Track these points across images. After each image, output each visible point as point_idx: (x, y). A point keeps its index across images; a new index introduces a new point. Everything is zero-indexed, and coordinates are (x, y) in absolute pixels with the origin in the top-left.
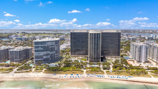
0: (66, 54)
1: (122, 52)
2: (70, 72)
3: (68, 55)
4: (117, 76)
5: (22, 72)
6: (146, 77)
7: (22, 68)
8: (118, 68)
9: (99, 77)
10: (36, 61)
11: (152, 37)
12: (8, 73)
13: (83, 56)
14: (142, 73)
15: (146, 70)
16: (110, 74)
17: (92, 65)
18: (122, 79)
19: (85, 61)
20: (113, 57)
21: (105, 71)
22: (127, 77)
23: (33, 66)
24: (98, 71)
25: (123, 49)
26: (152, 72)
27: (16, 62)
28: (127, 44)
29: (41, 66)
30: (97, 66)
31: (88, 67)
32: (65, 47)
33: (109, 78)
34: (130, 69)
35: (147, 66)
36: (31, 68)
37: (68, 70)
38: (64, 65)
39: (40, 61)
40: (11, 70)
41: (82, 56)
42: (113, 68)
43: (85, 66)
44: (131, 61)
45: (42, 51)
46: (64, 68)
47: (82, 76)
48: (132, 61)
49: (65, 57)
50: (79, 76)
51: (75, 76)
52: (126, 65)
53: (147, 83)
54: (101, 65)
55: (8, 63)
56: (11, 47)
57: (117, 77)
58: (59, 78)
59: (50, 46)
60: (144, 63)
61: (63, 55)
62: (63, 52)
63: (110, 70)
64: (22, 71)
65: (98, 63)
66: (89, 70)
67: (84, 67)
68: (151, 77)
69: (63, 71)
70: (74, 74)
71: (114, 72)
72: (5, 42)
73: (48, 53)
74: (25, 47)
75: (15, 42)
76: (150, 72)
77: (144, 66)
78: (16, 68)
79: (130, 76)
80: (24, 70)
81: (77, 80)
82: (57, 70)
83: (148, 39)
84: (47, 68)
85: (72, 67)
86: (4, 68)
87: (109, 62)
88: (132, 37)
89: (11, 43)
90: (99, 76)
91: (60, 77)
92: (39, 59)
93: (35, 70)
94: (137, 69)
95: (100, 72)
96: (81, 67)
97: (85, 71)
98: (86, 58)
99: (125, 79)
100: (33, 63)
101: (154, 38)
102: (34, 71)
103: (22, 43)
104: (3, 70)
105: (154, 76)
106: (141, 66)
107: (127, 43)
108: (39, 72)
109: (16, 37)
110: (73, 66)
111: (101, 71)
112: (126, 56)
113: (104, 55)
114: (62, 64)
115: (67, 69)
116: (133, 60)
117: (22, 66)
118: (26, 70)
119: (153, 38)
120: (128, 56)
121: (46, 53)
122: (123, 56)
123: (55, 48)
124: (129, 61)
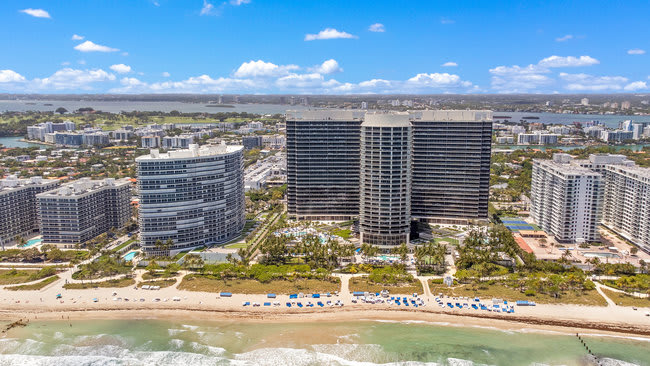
0: (271, 209)
1: (497, 200)
2: (287, 283)
3: (276, 214)
4: (471, 302)
5: (95, 286)
6: (585, 303)
7: (93, 269)
8: (480, 267)
9: (403, 305)
10: (148, 240)
11: (626, 131)
12: (38, 287)
13: (337, 218)
14: (570, 287)
15: (589, 274)
16: (446, 292)
17: (372, 255)
18: (493, 314)
19: (346, 238)
20: (458, 222)
21: (424, 279)
22: (510, 304)
23: (136, 261)
24: (396, 282)
25: (505, 186)
26: (612, 282)
27: (65, 242)
28: (523, 165)
29: (169, 259)
30: (395, 259)
31: (357, 265)
32: (265, 178)
33: (440, 309)
34: (526, 272)
35: (595, 261)
36: (128, 266)
37: (277, 274)
38: (261, 255)
39: (166, 238)
40: (51, 275)
41: (333, 218)
42: (460, 268)
43: (347, 261)
44: (532, 236)
45: (170, 199)
46: (263, 267)
47: (334, 299)
48: (537, 236)
49: (265, 222)
50: (323, 299)
51: (305, 299)
52: (512, 255)
53: (586, 326)
54: (411, 256)
55: (35, 249)
56: (45, 182)
57: (474, 306)
58: (244, 308)
59: (204, 179)
60: (583, 246)
61: (256, 212)
62: (256, 198)
63: (446, 275)
64: (94, 281)
65: (398, 247)
66: (360, 275)
67: (343, 264)
68: (604, 303)
69: (257, 279)
70: (300, 294)
71: (460, 282)
72: (12, 153)
73: (195, 206)
74: (100, 182)
75: (53, 152)
76: (603, 282)
77: (583, 261)
78: (71, 267)
79: (525, 303)
80: (102, 276)
81: (315, 317)
82: (236, 276)
83: (609, 139)
84: (195, 270)
85: (292, 264)
86: (20, 266)
87: (442, 243)
88: (546, 133)
89: (40, 158)
90: (401, 301)
91: (248, 304)
92: (160, 233)
93: (144, 277)
94: (553, 271)
95: (407, 285)
96: (331, 262)
97: (345, 279)
98: (350, 225)
99: (505, 314)
100: (136, 246)
101: (635, 137)
102: (143, 281)
103: (83, 161)
104: (16, 277)
105: (620, 300)
106: (571, 258)
107: (523, 159)
108: (162, 285)
109: (56, 132)
110: (296, 261)
111: (410, 281)
112: (515, 214)
113: (424, 215)
114: (253, 251)
115: (273, 270)
116: (539, 233)
117: (92, 260)
118: (108, 278)
119: (630, 135)
120: (520, 215)
121: (186, 207)
122: (501, 219)
123: (225, 187)
124: (526, 236)
